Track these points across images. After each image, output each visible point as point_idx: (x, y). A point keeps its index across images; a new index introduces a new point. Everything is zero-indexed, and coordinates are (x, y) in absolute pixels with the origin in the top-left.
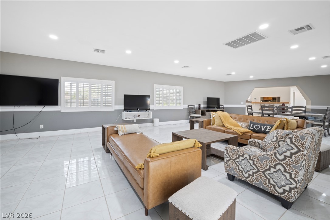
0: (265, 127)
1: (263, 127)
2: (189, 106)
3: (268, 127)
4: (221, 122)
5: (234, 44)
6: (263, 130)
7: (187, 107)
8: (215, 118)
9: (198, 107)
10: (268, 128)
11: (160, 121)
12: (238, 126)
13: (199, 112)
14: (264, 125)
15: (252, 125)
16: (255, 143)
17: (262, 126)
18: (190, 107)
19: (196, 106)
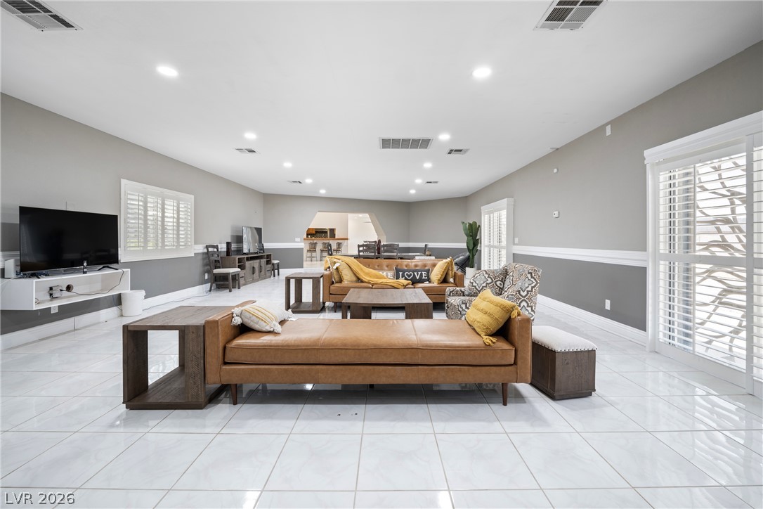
0: (419, 273)
1: (418, 274)
2: (207, 247)
3: (423, 273)
4: (352, 275)
5: (386, 143)
6: (418, 278)
7: (201, 251)
8: (341, 268)
9: (225, 250)
10: (424, 275)
11: (146, 297)
12: (382, 277)
13: (234, 263)
14: (417, 271)
15: (401, 273)
16: (457, 291)
17: (415, 273)
18: (210, 250)
19: (223, 247)
